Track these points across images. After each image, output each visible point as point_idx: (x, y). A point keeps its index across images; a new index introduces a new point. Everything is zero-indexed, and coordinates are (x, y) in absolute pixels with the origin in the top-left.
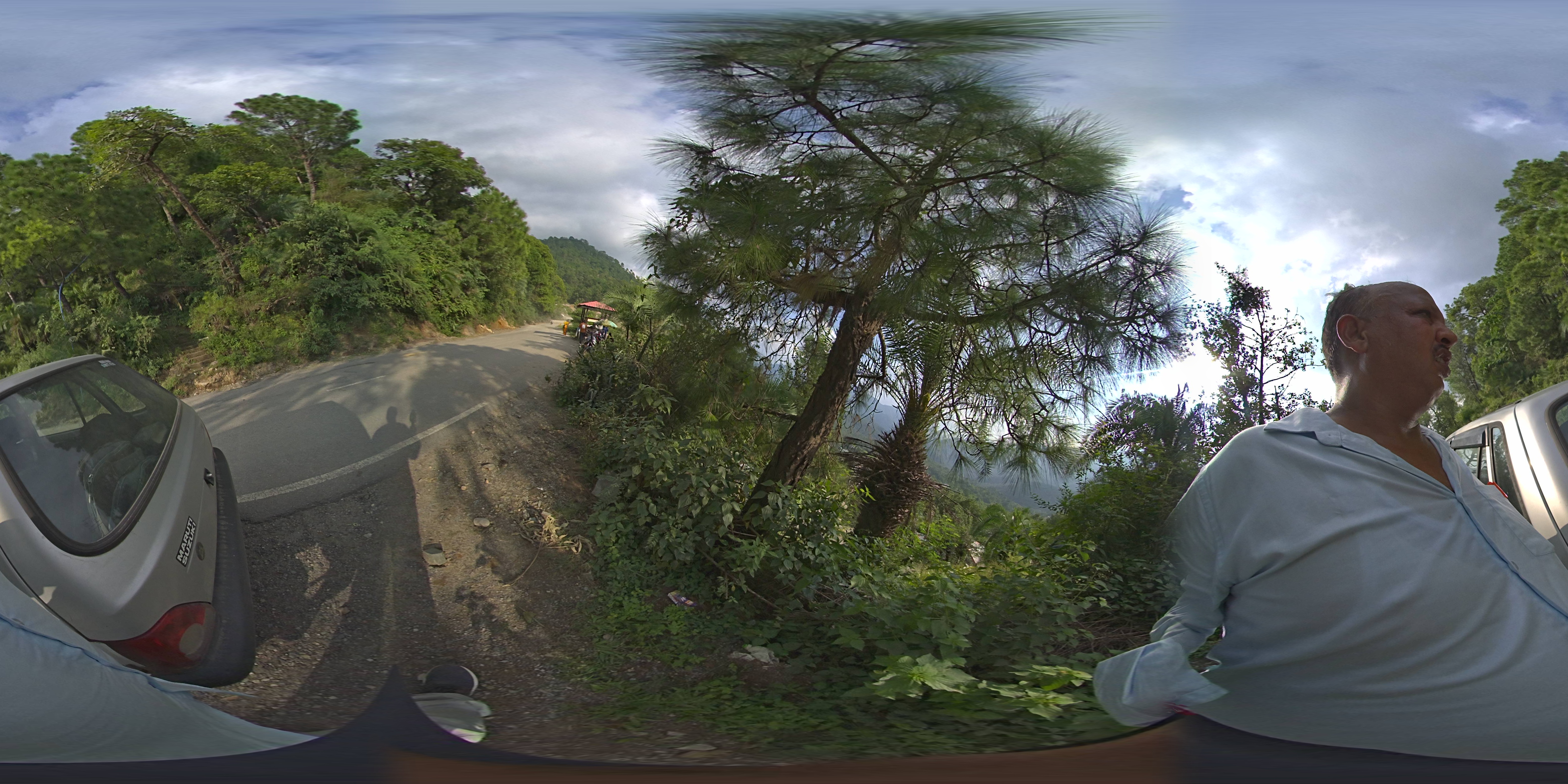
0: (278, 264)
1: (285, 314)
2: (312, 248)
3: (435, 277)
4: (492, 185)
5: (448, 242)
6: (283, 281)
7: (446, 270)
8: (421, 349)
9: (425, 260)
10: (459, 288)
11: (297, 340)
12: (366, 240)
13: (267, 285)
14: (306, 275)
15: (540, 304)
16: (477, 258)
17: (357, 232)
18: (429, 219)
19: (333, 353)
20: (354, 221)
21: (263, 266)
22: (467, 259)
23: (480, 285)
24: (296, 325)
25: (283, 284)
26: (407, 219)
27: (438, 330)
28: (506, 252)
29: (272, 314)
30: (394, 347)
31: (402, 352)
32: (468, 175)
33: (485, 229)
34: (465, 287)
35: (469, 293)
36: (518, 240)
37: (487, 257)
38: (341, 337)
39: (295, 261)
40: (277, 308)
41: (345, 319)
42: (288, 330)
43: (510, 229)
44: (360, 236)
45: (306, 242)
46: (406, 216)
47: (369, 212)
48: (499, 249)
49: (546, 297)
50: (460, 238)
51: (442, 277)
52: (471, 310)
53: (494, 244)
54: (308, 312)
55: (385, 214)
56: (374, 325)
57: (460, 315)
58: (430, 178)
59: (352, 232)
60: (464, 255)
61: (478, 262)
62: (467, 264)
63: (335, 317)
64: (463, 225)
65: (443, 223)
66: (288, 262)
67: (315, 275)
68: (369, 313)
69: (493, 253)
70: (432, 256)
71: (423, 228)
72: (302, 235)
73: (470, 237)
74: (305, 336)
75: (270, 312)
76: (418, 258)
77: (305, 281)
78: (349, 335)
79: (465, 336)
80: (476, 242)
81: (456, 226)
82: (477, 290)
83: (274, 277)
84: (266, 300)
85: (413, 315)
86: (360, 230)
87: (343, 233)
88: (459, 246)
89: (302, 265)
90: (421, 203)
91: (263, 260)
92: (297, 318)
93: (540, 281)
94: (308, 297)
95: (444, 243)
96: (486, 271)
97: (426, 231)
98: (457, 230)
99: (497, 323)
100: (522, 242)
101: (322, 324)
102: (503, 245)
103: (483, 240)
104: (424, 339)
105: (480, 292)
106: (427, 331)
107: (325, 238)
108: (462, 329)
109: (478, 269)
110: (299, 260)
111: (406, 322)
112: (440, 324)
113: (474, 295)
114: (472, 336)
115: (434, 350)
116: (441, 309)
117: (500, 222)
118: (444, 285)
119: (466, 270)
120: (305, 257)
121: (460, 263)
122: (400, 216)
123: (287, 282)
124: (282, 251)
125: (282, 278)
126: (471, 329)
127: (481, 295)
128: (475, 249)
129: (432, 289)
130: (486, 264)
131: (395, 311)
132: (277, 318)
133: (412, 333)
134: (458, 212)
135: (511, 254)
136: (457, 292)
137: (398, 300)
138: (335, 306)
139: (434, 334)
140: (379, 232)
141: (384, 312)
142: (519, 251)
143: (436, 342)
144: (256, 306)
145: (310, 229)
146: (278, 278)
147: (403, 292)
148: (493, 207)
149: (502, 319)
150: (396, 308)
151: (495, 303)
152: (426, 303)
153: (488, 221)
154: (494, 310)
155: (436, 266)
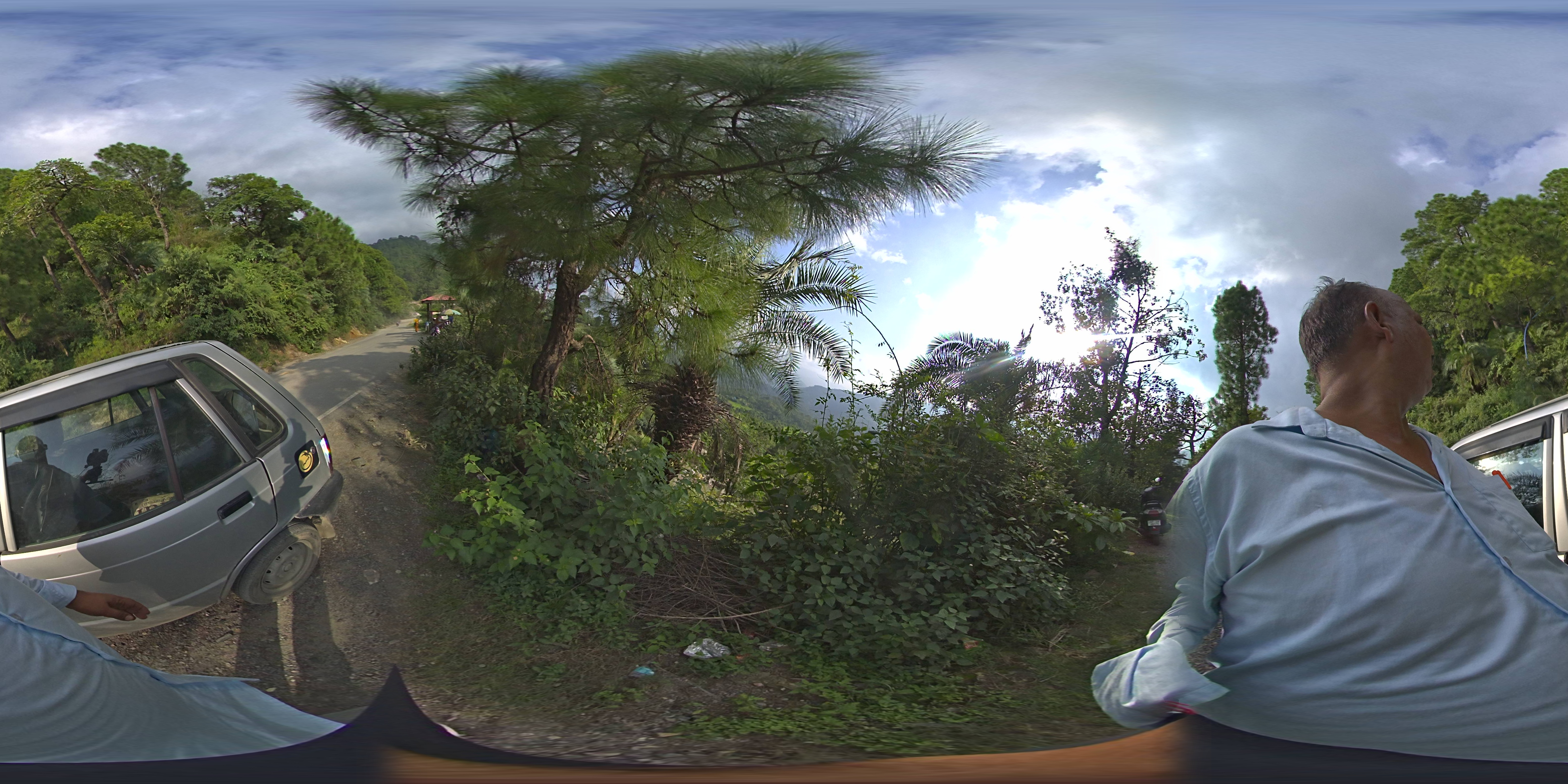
0: (152, 308)
2: (183, 290)
3: (288, 302)
4: (310, 205)
5: (290, 267)
6: (159, 323)
7: (296, 294)
8: (289, 368)
9: (277, 287)
10: (310, 308)
12: (225, 278)
13: (145, 328)
14: (177, 317)
15: (386, 307)
16: (320, 277)
17: (216, 271)
18: (269, 249)
20: (211, 261)
21: (139, 311)
22: (312, 280)
23: (328, 302)
25: (158, 327)
26: (250, 252)
27: (299, 350)
28: (345, 267)
32: (287, 200)
33: (319, 249)
34: (316, 306)
35: (320, 311)
36: (351, 253)
37: (329, 274)
39: (168, 305)
43: (341, 245)
44: (221, 275)
45: (178, 285)
46: (249, 248)
47: (219, 250)
48: (337, 265)
49: (391, 300)
50: (301, 262)
51: (294, 301)
52: (326, 326)
53: (332, 261)
55: (232, 250)
57: (316, 332)
58: (258, 210)
59: (213, 272)
60: (308, 277)
61: (322, 281)
62: (312, 285)
64: (299, 249)
65: (282, 250)
66: (162, 306)
67: (187, 315)
68: (238, 344)
69: (332, 270)
70: (281, 283)
71: (266, 258)
72: (172, 280)
73: (309, 258)
76: (270, 287)
77: (177, 321)
79: (324, 351)
80: (315, 263)
81: (294, 252)
82: (327, 307)
83: (151, 321)
84: (147, 342)
85: (275, 340)
86: (218, 269)
87: (207, 275)
88: (301, 270)
89: (175, 307)
90: (259, 234)
91: (138, 306)
93: (380, 285)
94: (183, 336)
95: (288, 269)
96: (330, 288)
97: (270, 261)
98: (296, 254)
99: (349, 333)
100: (355, 254)
102: (339, 261)
103: (321, 260)
104: (289, 360)
105: (329, 308)
106: (290, 352)
107: (194, 281)
108: (320, 345)
109: (324, 288)
110: (172, 303)
111: (270, 347)
112: (300, 344)
113: (325, 312)
114: (330, 350)
115: (300, 367)
116: (298, 330)
117: (331, 240)
118: (297, 307)
119: (313, 290)
120: (177, 300)
121: (306, 285)
122: (244, 250)
123: (161, 324)
124: (155, 295)
125: (157, 320)
126: (329, 344)
127: (331, 311)
128: (316, 269)
129: (287, 313)
130: (329, 281)
131: (259, 338)
133: (278, 356)
134: (292, 238)
135: (349, 267)
136: (310, 312)
137: (261, 328)
139: (297, 354)
140: (233, 267)
141: (251, 341)
142: (355, 262)
143: (301, 360)
145: (180, 273)
146: (154, 320)
147: (264, 321)
148: (321, 227)
149: (354, 329)
150: (261, 336)
151: (345, 316)
152: (285, 327)
153: (321, 242)
154: (345, 322)
155: (287, 292)
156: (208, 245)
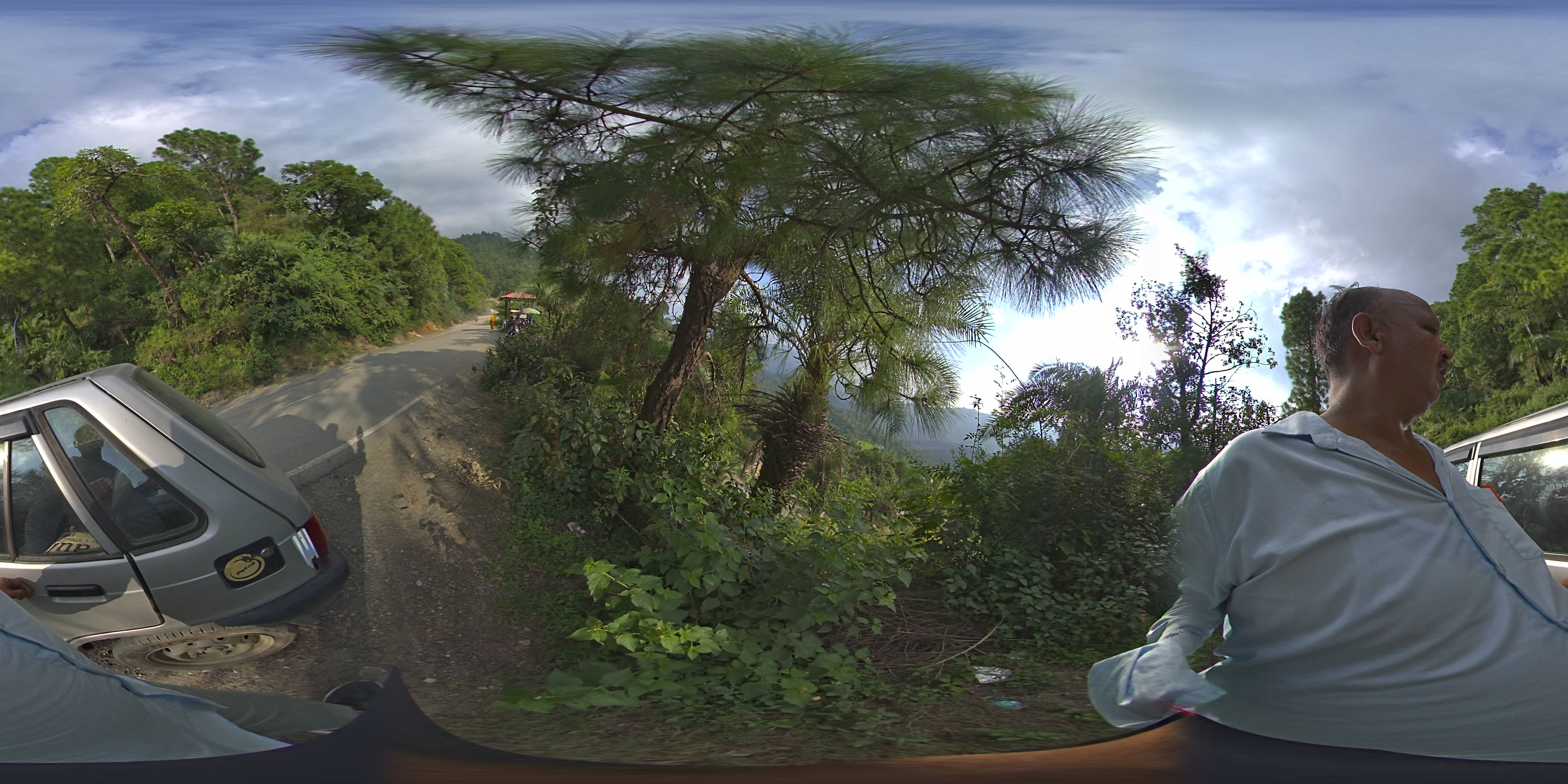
0: (215, 296)
1: (227, 344)
2: (246, 278)
3: (361, 292)
4: (392, 195)
5: (365, 257)
6: (222, 312)
7: (369, 284)
8: (357, 361)
9: (348, 277)
10: (383, 300)
11: (241, 367)
12: (293, 265)
13: (207, 317)
14: (243, 305)
15: (464, 302)
16: (396, 268)
17: (283, 259)
18: (344, 237)
19: (275, 376)
20: (279, 248)
21: (202, 299)
22: (387, 271)
23: (403, 294)
24: (238, 353)
25: (222, 315)
26: (324, 241)
27: (370, 343)
28: (422, 258)
29: (214, 345)
30: (332, 363)
31: (341, 367)
32: (368, 190)
33: (397, 239)
34: (389, 298)
35: (393, 303)
36: (431, 245)
37: (405, 266)
38: (281, 360)
39: (232, 293)
40: (219, 339)
41: (283, 342)
42: (231, 358)
43: (420, 236)
44: (287, 262)
45: (240, 273)
46: (323, 236)
47: (290, 238)
48: (414, 256)
49: (468, 295)
50: (376, 252)
51: (367, 292)
52: (399, 319)
53: (409, 253)
54: (248, 340)
55: (304, 238)
56: (310, 346)
57: (388, 325)
58: (335, 197)
59: (279, 259)
60: (383, 267)
61: (397, 272)
62: (387, 276)
63: (274, 342)
64: (375, 238)
65: (357, 239)
66: (225, 294)
67: (251, 304)
68: (304, 335)
69: (409, 262)
70: (353, 273)
71: (339, 247)
72: (235, 266)
73: (385, 249)
74: (248, 363)
75: (213, 343)
76: (341, 277)
77: (241, 310)
78: (288, 357)
79: (396, 344)
80: (391, 253)
81: (370, 241)
82: (401, 299)
83: (214, 309)
84: (209, 331)
85: (345, 331)
86: (286, 256)
87: (272, 262)
88: (376, 260)
89: (238, 296)
90: (333, 222)
91: (202, 294)
92: (238, 346)
93: (460, 280)
94: (246, 326)
95: (362, 258)
96: (406, 280)
97: (344, 249)
98: (372, 244)
99: (425, 328)
100: (435, 247)
101: (262, 349)
102: (417, 253)
103: (398, 250)
104: (358, 353)
105: (404, 301)
106: (360, 345)
107: (257, 268)
108: (392, 338)
109: (398, 279)
110: (236, 291)
111: (339, 339)
112: (371, 336)
113: (398, 304)
114: (403, 344)
115: (369, 361)
116: (369, 322)
117: (410, 231)
118: (369, 298)
119: (387, 281)
120: (241, 288)
121: (381, 275)
122: (317, 238)
123: (225, 312)
124: (218, 283)
125: (220, 309)
126: (402, 337)
127: (406, 303)
128: (392, 260)
129: (358, 305)
130: (405, 273)
131: (328, 329)
132: (219, 348)
133: (346, 349)
134: (368, 227)
135: (427, 259)
136: (382, 303)
137: (329, 319)
138: (273, 331)
139: (367, 347)
140: (302, 255)
141: (317, 331)
142: (434, 256)
143: (370, 354)
144: (200, 338)
145: (243, 260)
146: (217, 309)
147: (333, 311)
148: (400, 216)
149: (430, 323)
150: (329, 327)
151: (420, 309)
152: (356, 318)
153: (399, 231)
154: (421, 316)
155: (359, 282)
156: (278, 232)
